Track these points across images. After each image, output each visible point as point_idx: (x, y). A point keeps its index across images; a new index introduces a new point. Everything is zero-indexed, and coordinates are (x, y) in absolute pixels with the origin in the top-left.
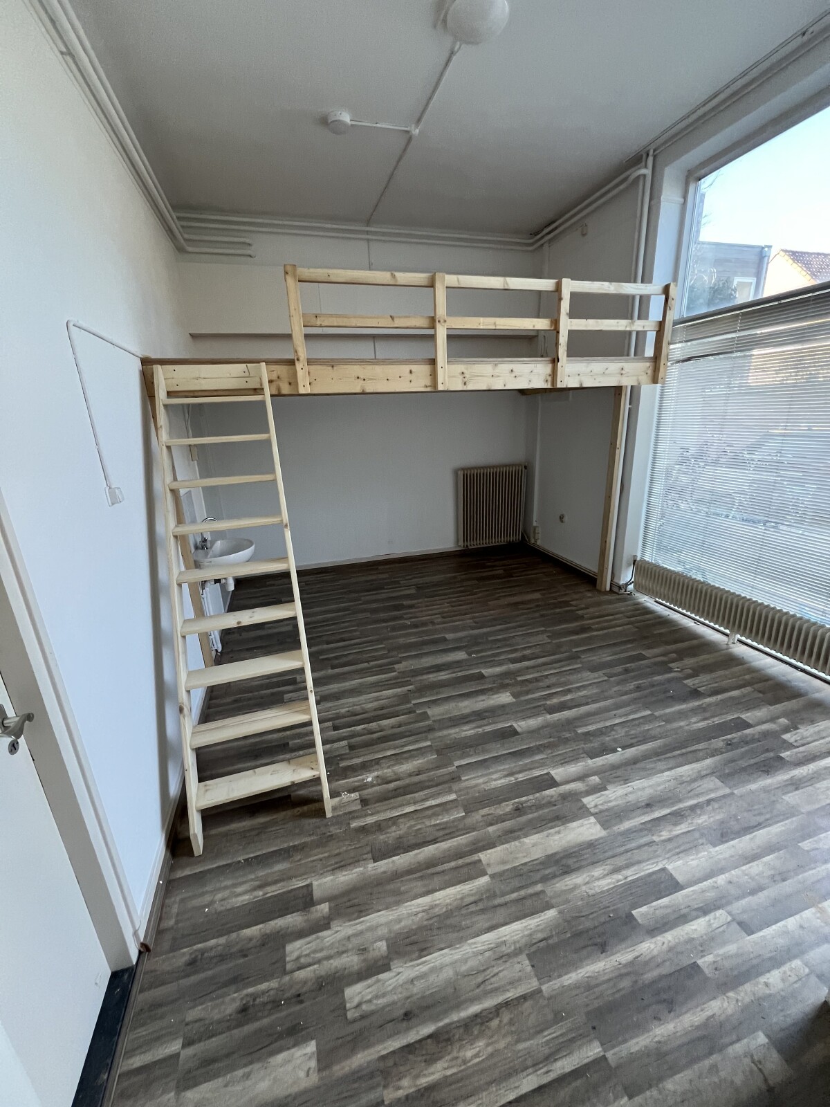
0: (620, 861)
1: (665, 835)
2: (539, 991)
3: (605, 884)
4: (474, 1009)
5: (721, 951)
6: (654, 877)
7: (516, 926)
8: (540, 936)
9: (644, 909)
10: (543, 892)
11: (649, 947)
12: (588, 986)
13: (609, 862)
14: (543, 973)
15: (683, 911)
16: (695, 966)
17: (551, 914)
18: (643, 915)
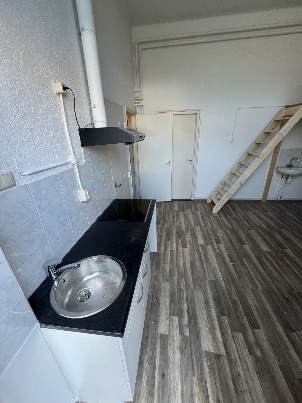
0: (191, 243)
1: (196, 254)
2: (175, 225)
3: (187, 238)
4: (175, 220)
5: (170, 245)
6: (186, 245)
7: (184, 226)
8: (182, 228)
9: (181, 240)
10: (189, 230)
11: (174, 238)
12: (173, 229)
13: (192, 241)
14: (176, 227)
15: (178, 245)
16: (169, 241)
17: (185, 230)
18: (180, 240)
